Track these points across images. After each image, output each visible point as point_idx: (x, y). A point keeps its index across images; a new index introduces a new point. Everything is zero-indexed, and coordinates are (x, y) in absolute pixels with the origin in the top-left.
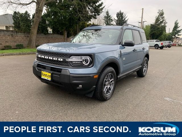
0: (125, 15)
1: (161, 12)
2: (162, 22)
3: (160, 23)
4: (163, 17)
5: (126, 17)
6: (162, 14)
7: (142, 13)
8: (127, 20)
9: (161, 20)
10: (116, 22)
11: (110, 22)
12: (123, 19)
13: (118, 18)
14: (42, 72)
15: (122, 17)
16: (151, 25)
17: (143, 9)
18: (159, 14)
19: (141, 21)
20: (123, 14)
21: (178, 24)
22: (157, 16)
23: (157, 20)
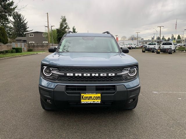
0: (23, 18)
1: (64, 18)
2: (66, 28)
3: (64, 28)
4: (66, 23)
5: (24, 19)
6: (64, 20)
7: (48, 18)
8: (26, 23)
9: (65, 26)
10: (13, 24)
11: (6, 24)
12: (22, 21)
13: (15, 20)
14: (82, 95)
15: (20, 20)
16: (57, 29)
17: (47, 13)
18: (62, 20)
19: (47, 26)
20: (20, 16)
21: (75, 29)
22: (61, 21)
23: (62, 25)
